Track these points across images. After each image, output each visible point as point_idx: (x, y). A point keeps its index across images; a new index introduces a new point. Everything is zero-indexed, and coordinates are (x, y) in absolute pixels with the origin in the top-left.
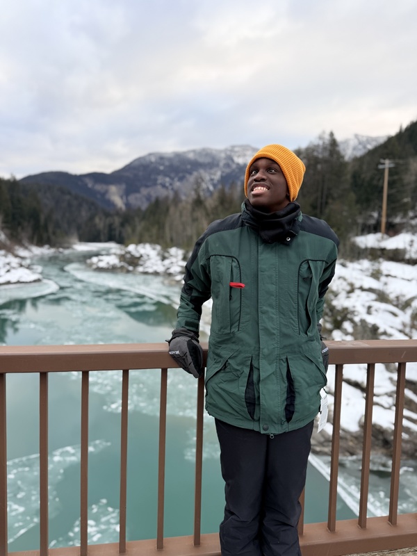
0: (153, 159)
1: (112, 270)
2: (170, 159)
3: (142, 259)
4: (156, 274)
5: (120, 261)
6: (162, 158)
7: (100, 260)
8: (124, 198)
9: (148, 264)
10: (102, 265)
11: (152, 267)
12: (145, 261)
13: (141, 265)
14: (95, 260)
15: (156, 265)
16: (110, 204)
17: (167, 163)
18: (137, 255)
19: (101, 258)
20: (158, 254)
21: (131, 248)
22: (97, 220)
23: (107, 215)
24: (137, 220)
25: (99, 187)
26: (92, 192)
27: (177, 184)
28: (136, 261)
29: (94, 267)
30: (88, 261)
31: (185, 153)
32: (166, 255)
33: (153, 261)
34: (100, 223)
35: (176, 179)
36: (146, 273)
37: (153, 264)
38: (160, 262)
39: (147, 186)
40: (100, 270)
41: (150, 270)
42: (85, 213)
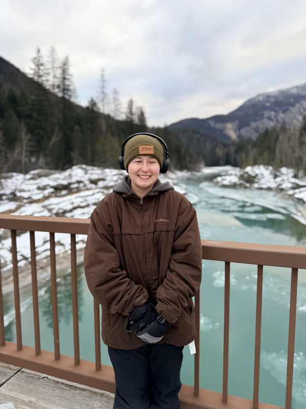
0: (261, 99)
1: (234, 186)
2: (275, 97)
3: (257, 177)
4: (269, 189)
5: (240, 179)
6: (268, 97)
7: (223, 180)
8: (237, 132)
9: (262, 181)
10: (225, 183)
11: (265, 184)
12: (260, 179)
13: (257, 182)
14: (219, 179)
15: (269, 182)
16: (227, 137)
17: (272, 100)
18: (253, 175)
19: (224, 177)
20: (271, 173)
21: (249, 169)
22: (218, 150)
23: (225, 146)
24: (250, 147)
25: (219, 126)
26: (214, 130)
27: (281, 116)
28: (252, 179)
29: (220, 184)
30: (215, 180)
31: (288, 89)
32: (278, 174)
33: (266, 179)
34: (220, 152)
35: (280, 112)
36: (261, 189)
37: (266, 181)
38: (272, 180)
39: (255, 121)
40: (224, 186)
41: (264, 186)
42: (208, 146)
